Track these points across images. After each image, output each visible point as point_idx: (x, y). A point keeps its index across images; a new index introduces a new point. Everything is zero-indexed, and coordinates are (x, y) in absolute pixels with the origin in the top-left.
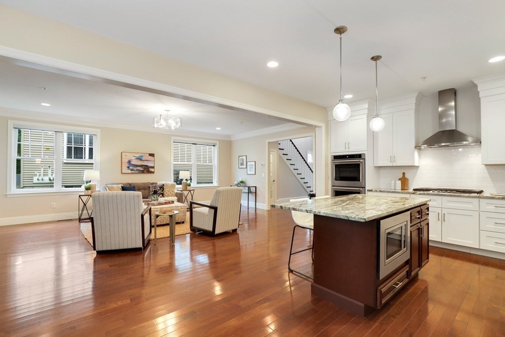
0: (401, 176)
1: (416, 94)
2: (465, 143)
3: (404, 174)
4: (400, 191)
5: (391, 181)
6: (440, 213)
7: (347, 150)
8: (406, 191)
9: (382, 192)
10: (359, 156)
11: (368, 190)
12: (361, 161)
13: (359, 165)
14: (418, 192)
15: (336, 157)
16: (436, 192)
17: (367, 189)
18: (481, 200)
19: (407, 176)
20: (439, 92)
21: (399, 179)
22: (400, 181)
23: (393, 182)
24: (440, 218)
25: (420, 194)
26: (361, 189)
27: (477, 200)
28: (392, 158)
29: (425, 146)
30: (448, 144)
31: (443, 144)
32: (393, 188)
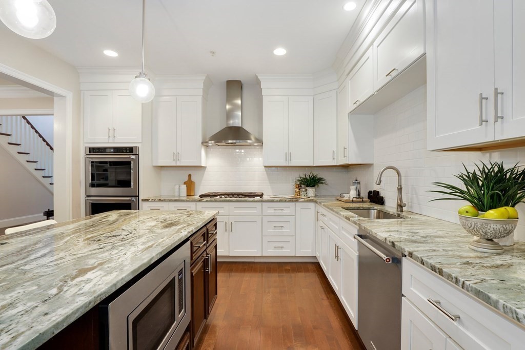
0: (186, 179)
1: (204, 78)
2: (249, 141)
3: (190, 176)
4: (185, 198)
5: (175, 185)
6: (227, 222)
7: (111, 140)
8: (192, 198)
9: (162, 201)
10: (130, 150)
11: (143, 200)
12: (133, 157)
13: (129, 163)
14: (205, 199)
15: (93, 150)
16: (223, 198)
17: (141, 197)
18: (264, 204)
19: (193, 179)
20: (227, 81)
21: (185, 183)
22: (185, 185)
23: (177, 187)
24: (228, 229)
25: (207, 201)
26: (133, 199)
27: (260, 204)
28: (176, 156)
29: (213, 142)
30: (234, 141)
31: (230, 141)
32: (177, 194)
